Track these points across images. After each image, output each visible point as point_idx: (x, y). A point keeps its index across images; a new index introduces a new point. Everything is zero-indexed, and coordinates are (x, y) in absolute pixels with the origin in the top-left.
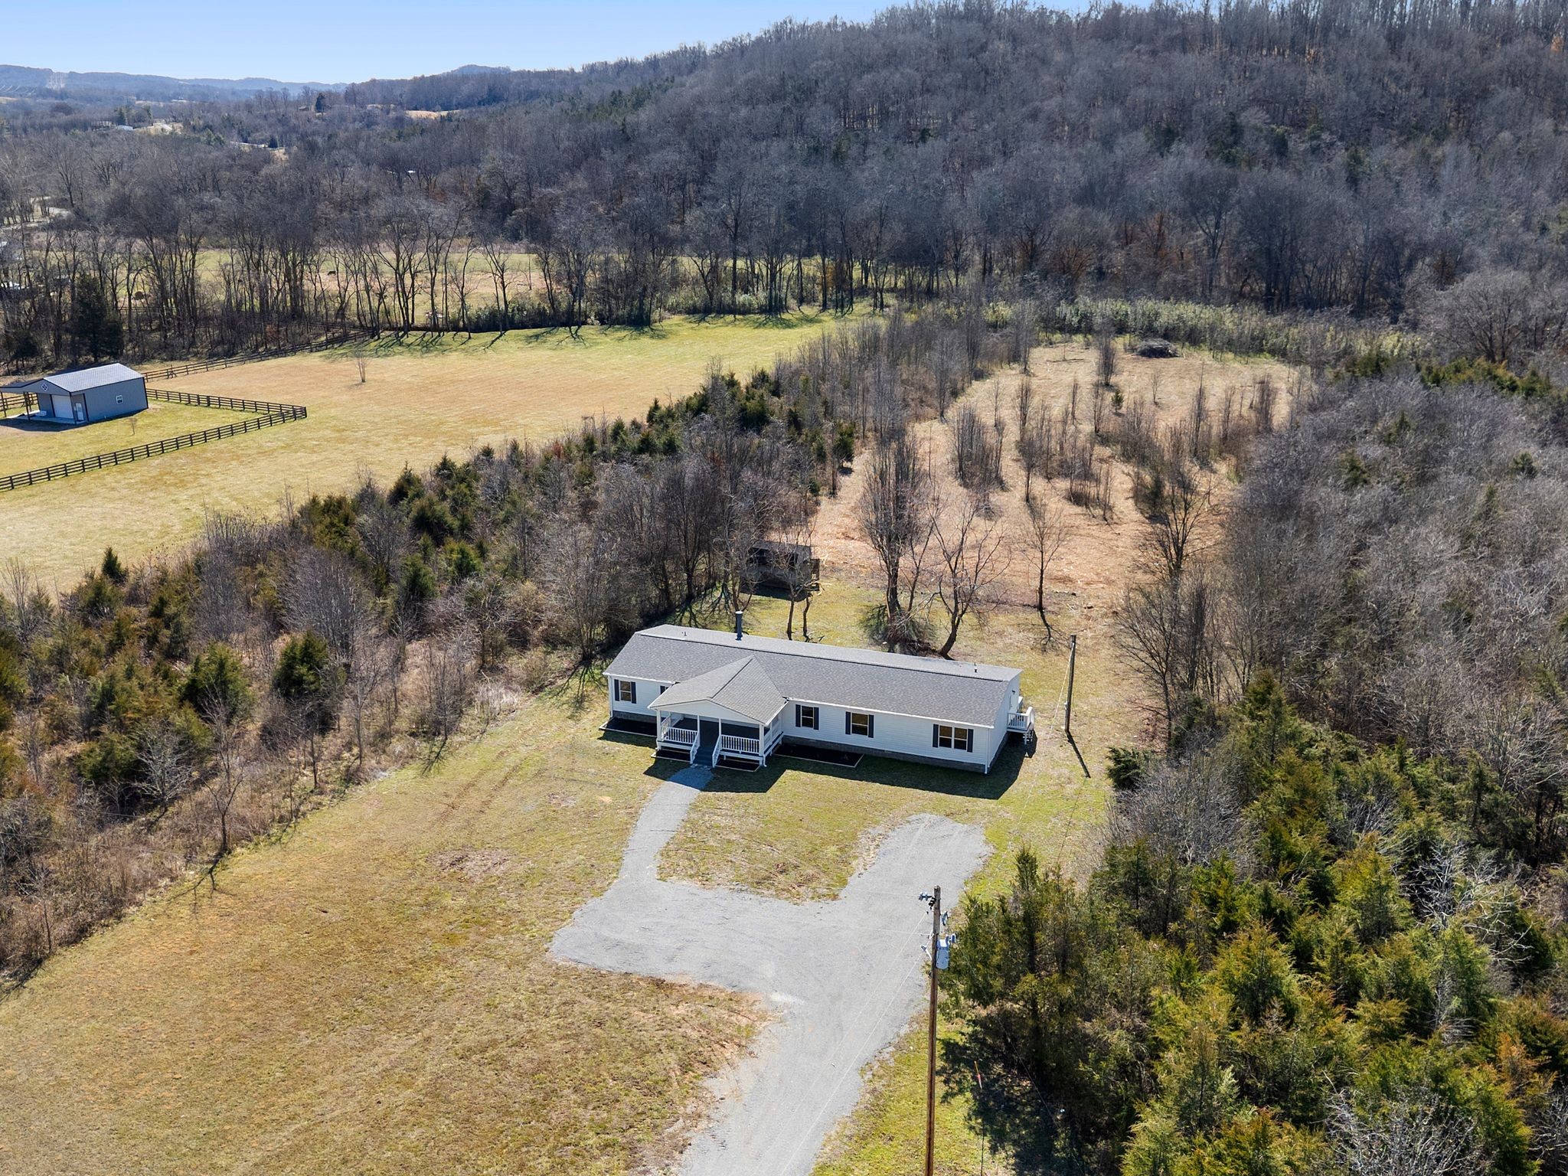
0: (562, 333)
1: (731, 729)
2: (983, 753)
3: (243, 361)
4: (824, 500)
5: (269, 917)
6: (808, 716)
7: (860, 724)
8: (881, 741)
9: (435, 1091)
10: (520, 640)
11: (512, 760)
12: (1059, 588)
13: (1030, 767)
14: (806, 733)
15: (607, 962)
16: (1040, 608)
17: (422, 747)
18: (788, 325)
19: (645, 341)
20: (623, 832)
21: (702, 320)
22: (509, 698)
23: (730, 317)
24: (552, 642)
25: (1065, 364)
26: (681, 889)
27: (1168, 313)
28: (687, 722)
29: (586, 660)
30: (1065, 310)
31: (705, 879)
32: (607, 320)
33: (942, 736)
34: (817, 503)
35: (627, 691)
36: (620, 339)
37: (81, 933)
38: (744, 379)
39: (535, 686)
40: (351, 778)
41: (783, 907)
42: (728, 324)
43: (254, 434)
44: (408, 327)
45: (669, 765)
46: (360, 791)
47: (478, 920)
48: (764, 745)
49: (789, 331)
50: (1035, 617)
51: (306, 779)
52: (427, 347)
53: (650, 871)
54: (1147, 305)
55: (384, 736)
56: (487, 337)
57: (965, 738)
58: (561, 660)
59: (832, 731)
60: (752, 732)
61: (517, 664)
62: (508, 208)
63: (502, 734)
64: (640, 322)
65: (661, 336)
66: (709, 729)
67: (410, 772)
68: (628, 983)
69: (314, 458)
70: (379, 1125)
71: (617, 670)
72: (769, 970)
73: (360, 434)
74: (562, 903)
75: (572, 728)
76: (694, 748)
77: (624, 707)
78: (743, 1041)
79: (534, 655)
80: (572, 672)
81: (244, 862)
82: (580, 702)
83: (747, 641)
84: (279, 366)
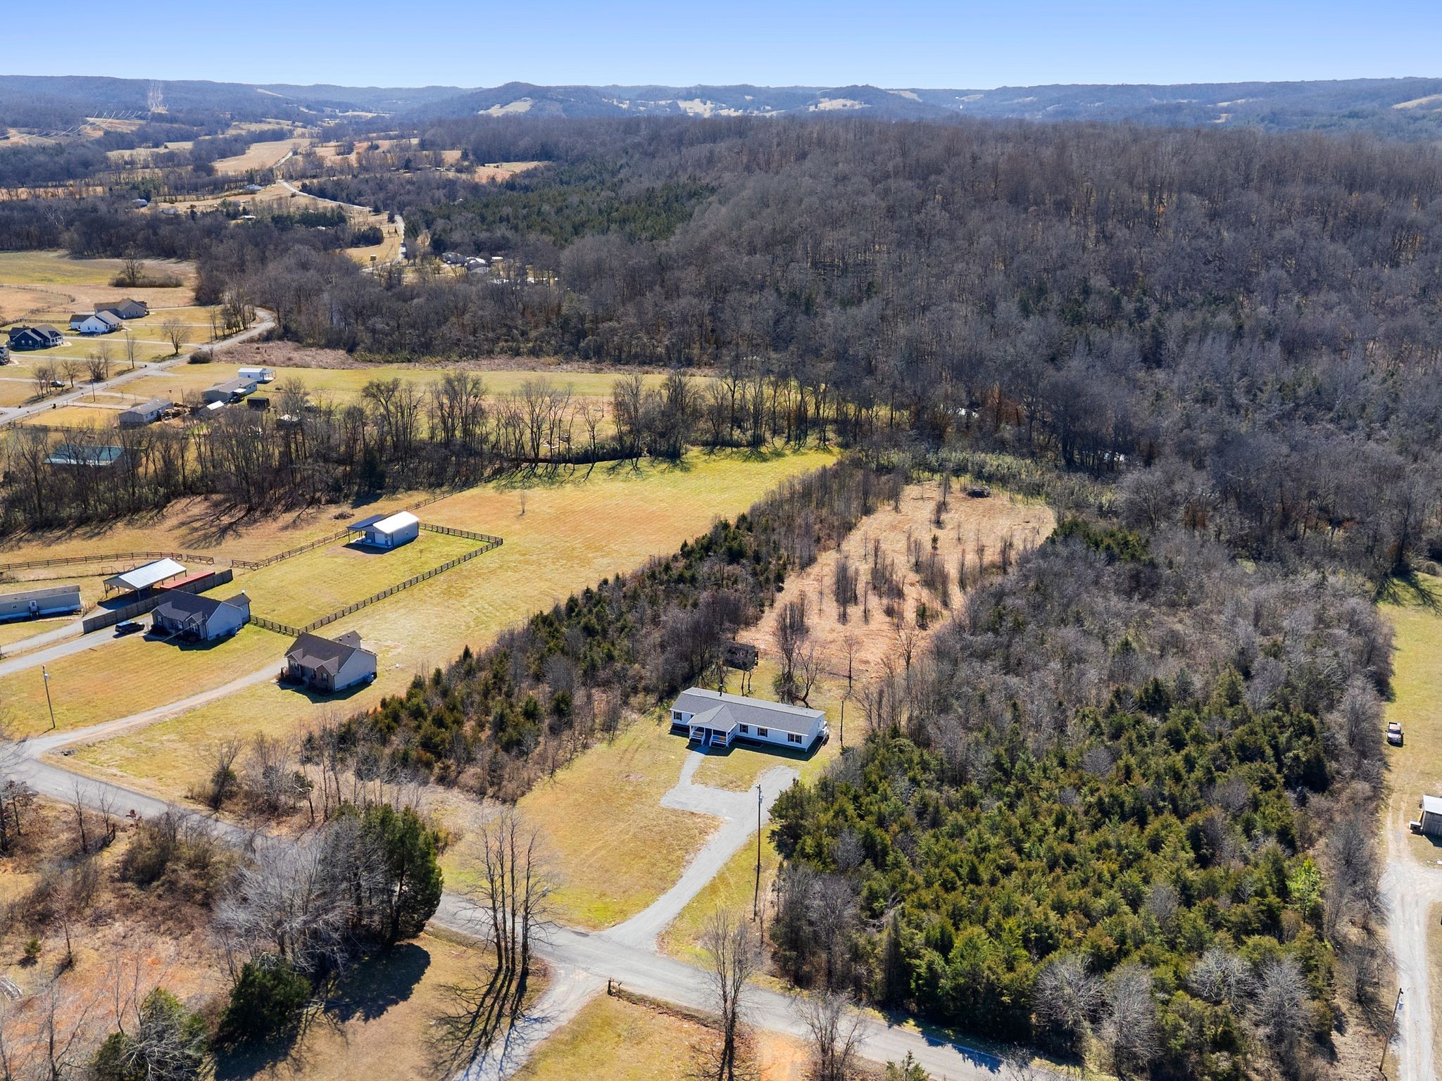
0: (628, 465)
1: (716, 732)
2: (805, 744)
3: (451, 492)
4: (766, 609)
5: (575, 791)
6: (744, 728)
7: (763, 732)
8: (769, 739)
9: (635, 835)
10: (635, 690)
11: (638, 741)
12: (863, 667)
13: (823, 749)
14: (743, 734)
15: (677, 807)
16: (850, 677)
17: (606, 735)
18: (763, 458)
19: (678, 473)
20: (680, 768)
21: (711, 452)
22: (635, 716)
23: (729, 450)
24: (647, 690)
25: (921, 502)
26: (699, 787)
27: (993, 461)
28: (700, 729)
29: (661, 700)
30: (931, 458)
31: (706, 784)
32: (655, 453)
33: (791, 738)
34: (763, 612)
35: (678, 716)
36: (663, 472)
37: (523, 794)
38: (732, 522)
39: (643, 711)
40: (585, 746)
41: (731, 794)
42: (727, 456)
43: (480, 557)
44: (536, 460)
45: (694, 745)
46: (589, 751)
47: (638, 794)
48: (727, 741)
49: (764, 464)
50: (846, 682)
51: (570, 746)
52: (552, 478)
53: (689, 781)
54: (980, 456)
55: (592, 730)
56: (583, 469)
57: (799, 739)
58: (651, 699)
59: (752, 734)
60: (723, 734)
61: (635, 701)
62: (582, 334)
63: (633, 731)
64: (673, 456)
65: (686, 469)
66: (708, 731)
67: (604, 745)
68: (683, 812)
69: (517, 576)
70: (622, 842)
71: (676, 705)
72: (724, 811)
73: (534, 558)
74: (662, 791)
75: (658, 729)
76: (703, 739)
77: (677, 721)
78: (716, 828)
79: (641, 696)
80: (655, 705)
81: (560, 774)
82: (660, 718)
83: (725, 697)
84: (472, 497)
